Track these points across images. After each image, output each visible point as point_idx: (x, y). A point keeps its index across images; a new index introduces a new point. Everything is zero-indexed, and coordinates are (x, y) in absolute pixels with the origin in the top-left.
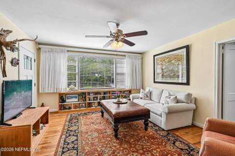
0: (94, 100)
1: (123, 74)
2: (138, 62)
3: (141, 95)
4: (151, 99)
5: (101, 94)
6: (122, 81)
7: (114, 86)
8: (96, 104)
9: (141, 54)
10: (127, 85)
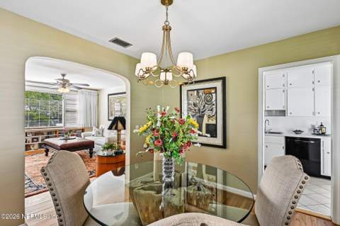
0: (33, 141)
1: (74, 111)
2: (93, 100)
3: (93, 133)
4: (103, 136)
5: (43, 134)
6: (74, 119)
7: (62, 125)
8: (36, 147)
9: (97, 90)
10: (79, 123)
